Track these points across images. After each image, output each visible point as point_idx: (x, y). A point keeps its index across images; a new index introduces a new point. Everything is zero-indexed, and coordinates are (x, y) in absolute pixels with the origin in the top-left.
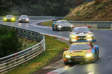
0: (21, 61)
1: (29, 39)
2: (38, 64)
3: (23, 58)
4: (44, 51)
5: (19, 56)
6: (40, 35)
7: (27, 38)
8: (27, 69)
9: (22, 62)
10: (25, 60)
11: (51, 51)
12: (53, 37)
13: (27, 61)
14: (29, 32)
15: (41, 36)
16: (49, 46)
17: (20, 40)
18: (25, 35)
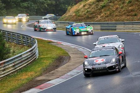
0: (9, 70)
1: (19, 44)
2: (29, 74)
3: (11, 66)
4: (37, 58)
5: (7, 64)
6: (32, 39)
7: (16, 42)
8: (17, 80)
9: (10, 72)
10: (14, 69)
11: (45, 58)
12: (47, 42)
13: (16, 70)
14: (18, 36)
16: (42, 52)
17: (7, 45)
18: (14, 39)
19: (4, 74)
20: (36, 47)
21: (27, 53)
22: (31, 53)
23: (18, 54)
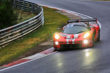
0: (16, 36)
1: (26, 11)
2: (35, 39)
3: (19, 32)
4: (43, 25)
5: (14, 30)
7: (23, 9)
8: (23, 45)
9: (17, 38)
10: (21, 35)
11: (50, 25)
12: (52, 10)
13: (23, 36)
14: (26, 3)
15: (39, 8)
16: (47, 20)
17: (15, 12)
18: (21, 6)
19: (12, 39)
20: (42, 15)
21: (33, 20)
22: (37, 20)
23: (25, 20)
